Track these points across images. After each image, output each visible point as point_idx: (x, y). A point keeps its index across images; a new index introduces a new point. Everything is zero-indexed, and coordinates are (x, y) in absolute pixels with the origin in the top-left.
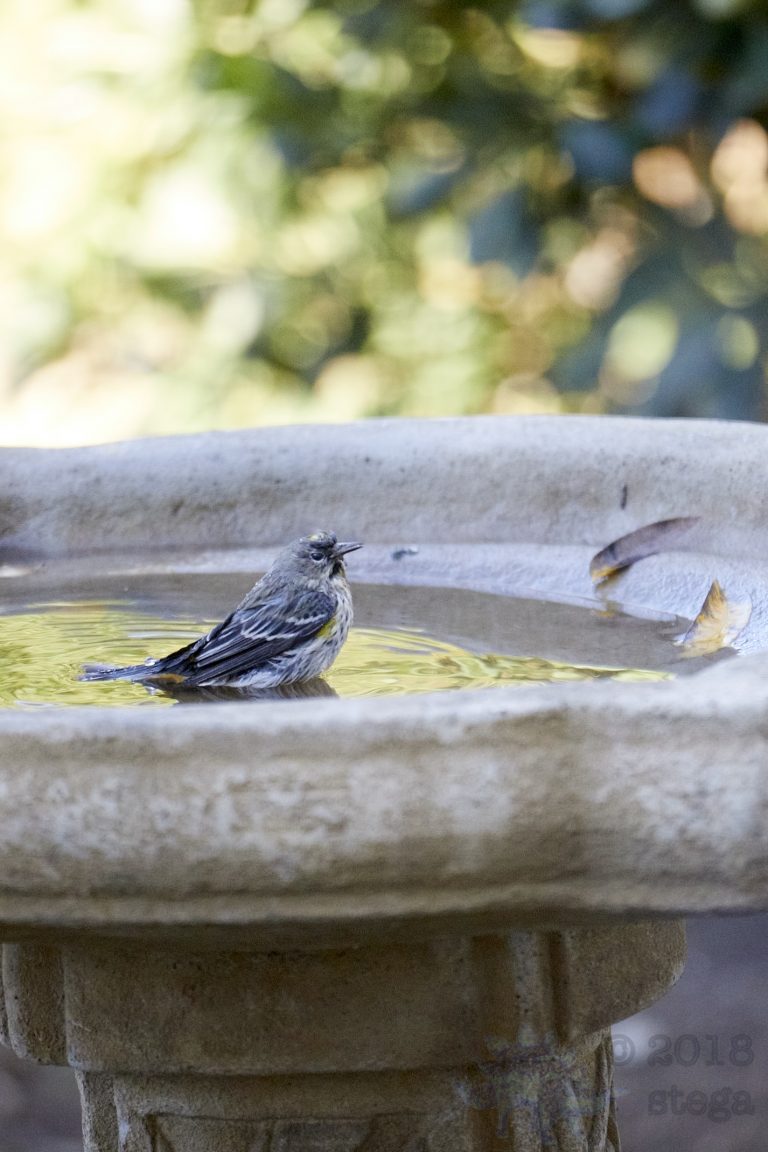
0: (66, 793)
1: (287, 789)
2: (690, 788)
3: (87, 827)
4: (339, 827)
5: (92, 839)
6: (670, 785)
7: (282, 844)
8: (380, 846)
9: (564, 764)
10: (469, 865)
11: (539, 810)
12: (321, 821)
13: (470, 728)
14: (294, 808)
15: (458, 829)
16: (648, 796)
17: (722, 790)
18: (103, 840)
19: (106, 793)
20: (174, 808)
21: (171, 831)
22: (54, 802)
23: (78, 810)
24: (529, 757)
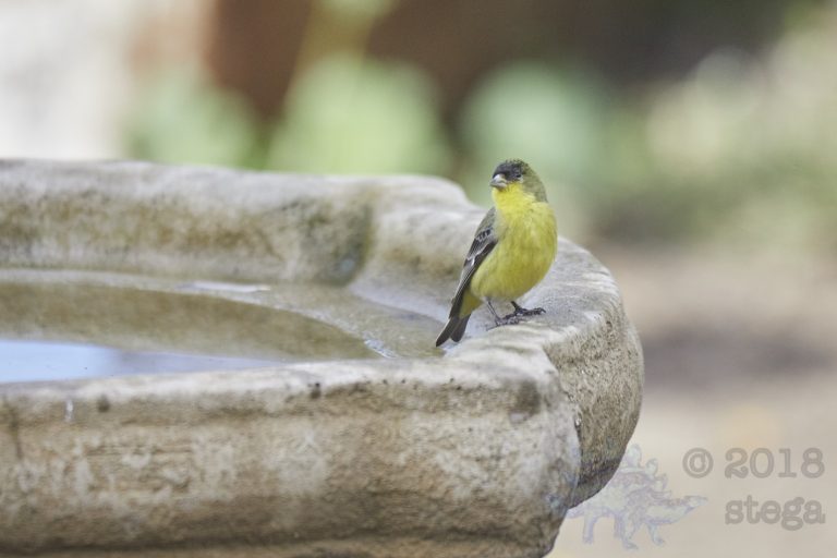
1: (137, 452)
2: (485, 452)
4: (182, 487)
6: (467, 451)
7: (133, 503)
8: (217, 504)
9: (368, 431)
10: (288, 523)
11: (348, 473)
12: (170, 481)
13: (290, 399)
14: (143, 469)
15: (282, 490)
16: (446, 461)
17: (514, 454)
20: (37, 470)
21: (32, 491)
24: (341, 425)
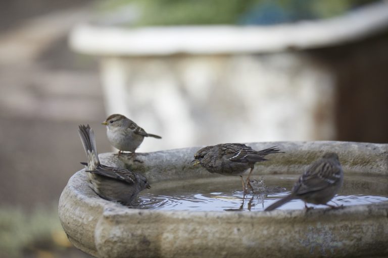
0: (284, 232)
1: (345, 229)
3: (291, 241)
4: (360, 239)
5: (292, 245)
7: (344, 244)
8: (370, 244)
12: (355, 238)
14: (347, 234)
18: (295, 245)
19: (296, 232)
21: (313, 242)
22: (281, 235)
23: (288, 237)
